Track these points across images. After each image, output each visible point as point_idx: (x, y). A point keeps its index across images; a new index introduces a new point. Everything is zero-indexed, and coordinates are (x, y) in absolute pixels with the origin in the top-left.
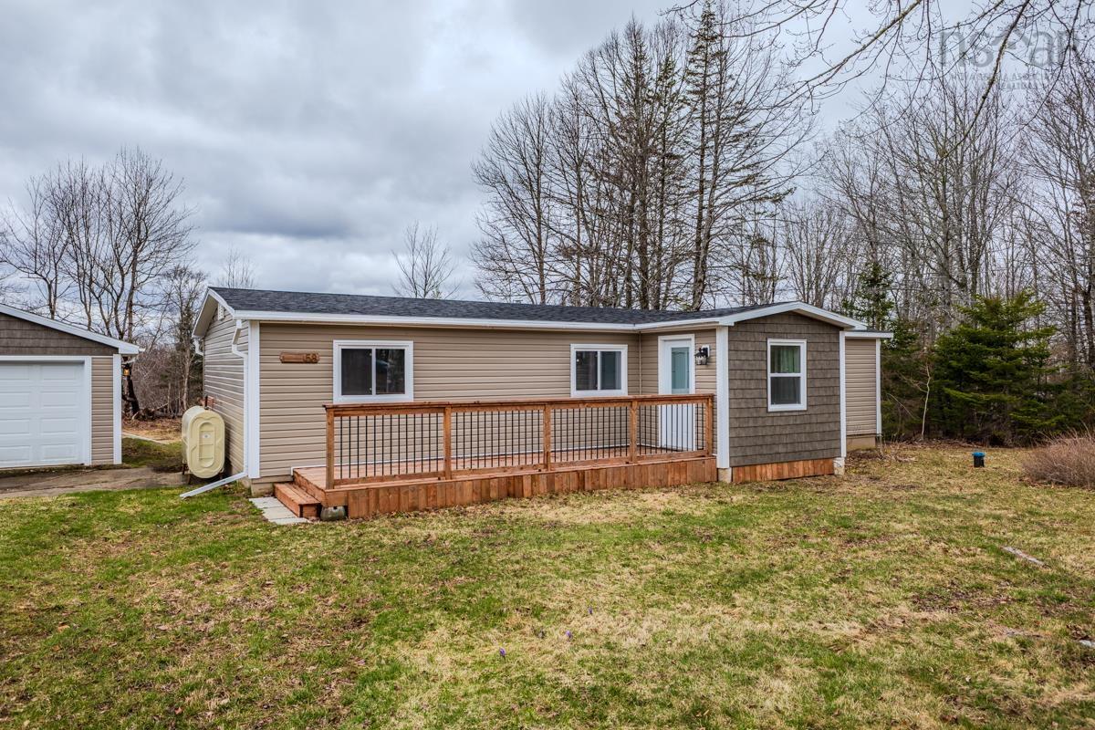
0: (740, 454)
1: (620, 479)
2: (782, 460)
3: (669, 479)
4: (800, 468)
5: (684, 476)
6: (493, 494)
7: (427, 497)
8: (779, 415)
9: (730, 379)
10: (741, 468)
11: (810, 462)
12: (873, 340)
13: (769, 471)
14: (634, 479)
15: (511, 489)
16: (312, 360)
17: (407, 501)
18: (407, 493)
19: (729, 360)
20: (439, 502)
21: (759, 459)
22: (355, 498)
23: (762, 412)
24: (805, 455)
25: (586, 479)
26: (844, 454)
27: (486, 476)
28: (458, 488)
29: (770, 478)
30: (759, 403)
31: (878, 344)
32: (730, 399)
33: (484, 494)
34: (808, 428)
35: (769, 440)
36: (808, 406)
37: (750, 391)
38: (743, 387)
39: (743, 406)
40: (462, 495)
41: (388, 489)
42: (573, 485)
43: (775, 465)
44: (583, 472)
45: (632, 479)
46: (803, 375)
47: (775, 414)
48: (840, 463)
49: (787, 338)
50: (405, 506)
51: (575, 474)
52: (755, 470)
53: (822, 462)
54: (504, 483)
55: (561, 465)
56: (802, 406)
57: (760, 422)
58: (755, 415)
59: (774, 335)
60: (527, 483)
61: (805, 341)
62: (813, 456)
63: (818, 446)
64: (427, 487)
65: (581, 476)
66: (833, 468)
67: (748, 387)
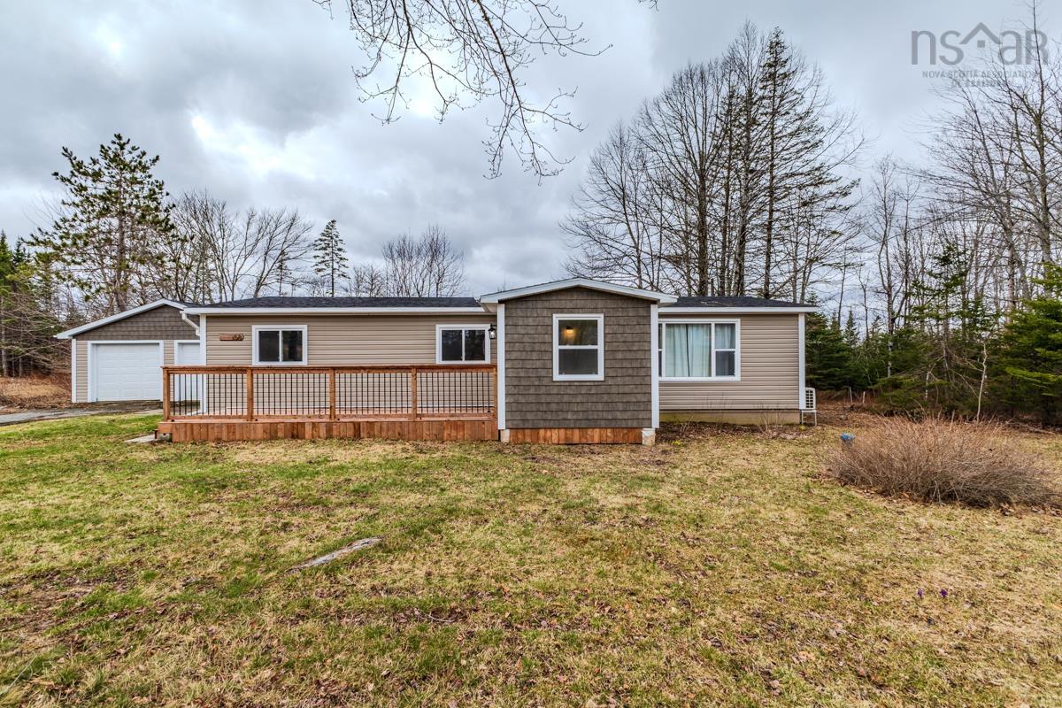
0: (519, 418)
1: (394, 432)
2: (572, 426)
3: (445, 434)
4: (596, 435)
5: (461, 433)
6: (280, 434)
7: (228, 433)
8: (567, 384)
9: (506, 351)
10: (521, 431)
11: (609, 430)
12: (796, 315)
13: (555, 435)
14: (409, 433)
15: (295, 432)
16: (239, 338)
17: (213, 434)
18: (213, 428)
19: (506, 334)
20: (238, 437)
21: (542, 424)
22: (176, 429)
23: (545, 382)
24: (603, 423)
25: (361, 429)
26: (656, 423)
27: (277, 420)
28: (252, 428)
29: (556, 442)
30: (543, 373)
31: (802, 320)
32: (506, 369)
33: (273, 434)
34: (606, 398)
35: (554, 407)
36: (605, 377)
37: (531, 362)
38: (523, 358)
39: (522, 375)
40: (255, 433)
41: (200, 425)
42: (350, 433)
43: (562, 431)
44: (359, 423)
45: (406, 433)
46: (600, 347)
47: (562, 384)
48: (648, 434)
49: (578, 313)
50: (212, 437)
51: (352, 425)
52: (538, 433)
53: (625, 431)
54: (289, 426)
55: (344, 416)
56: (600, 376)
57: (543, 390)
58: (537, 383)
59: (561, 310)
60: (308, 428)
61: (602, 316)
62: (613, 425)
63: (619, 415)
64: (228, 426)
65: (357, 426)
66: (641, 438)
67: (529, 358)
